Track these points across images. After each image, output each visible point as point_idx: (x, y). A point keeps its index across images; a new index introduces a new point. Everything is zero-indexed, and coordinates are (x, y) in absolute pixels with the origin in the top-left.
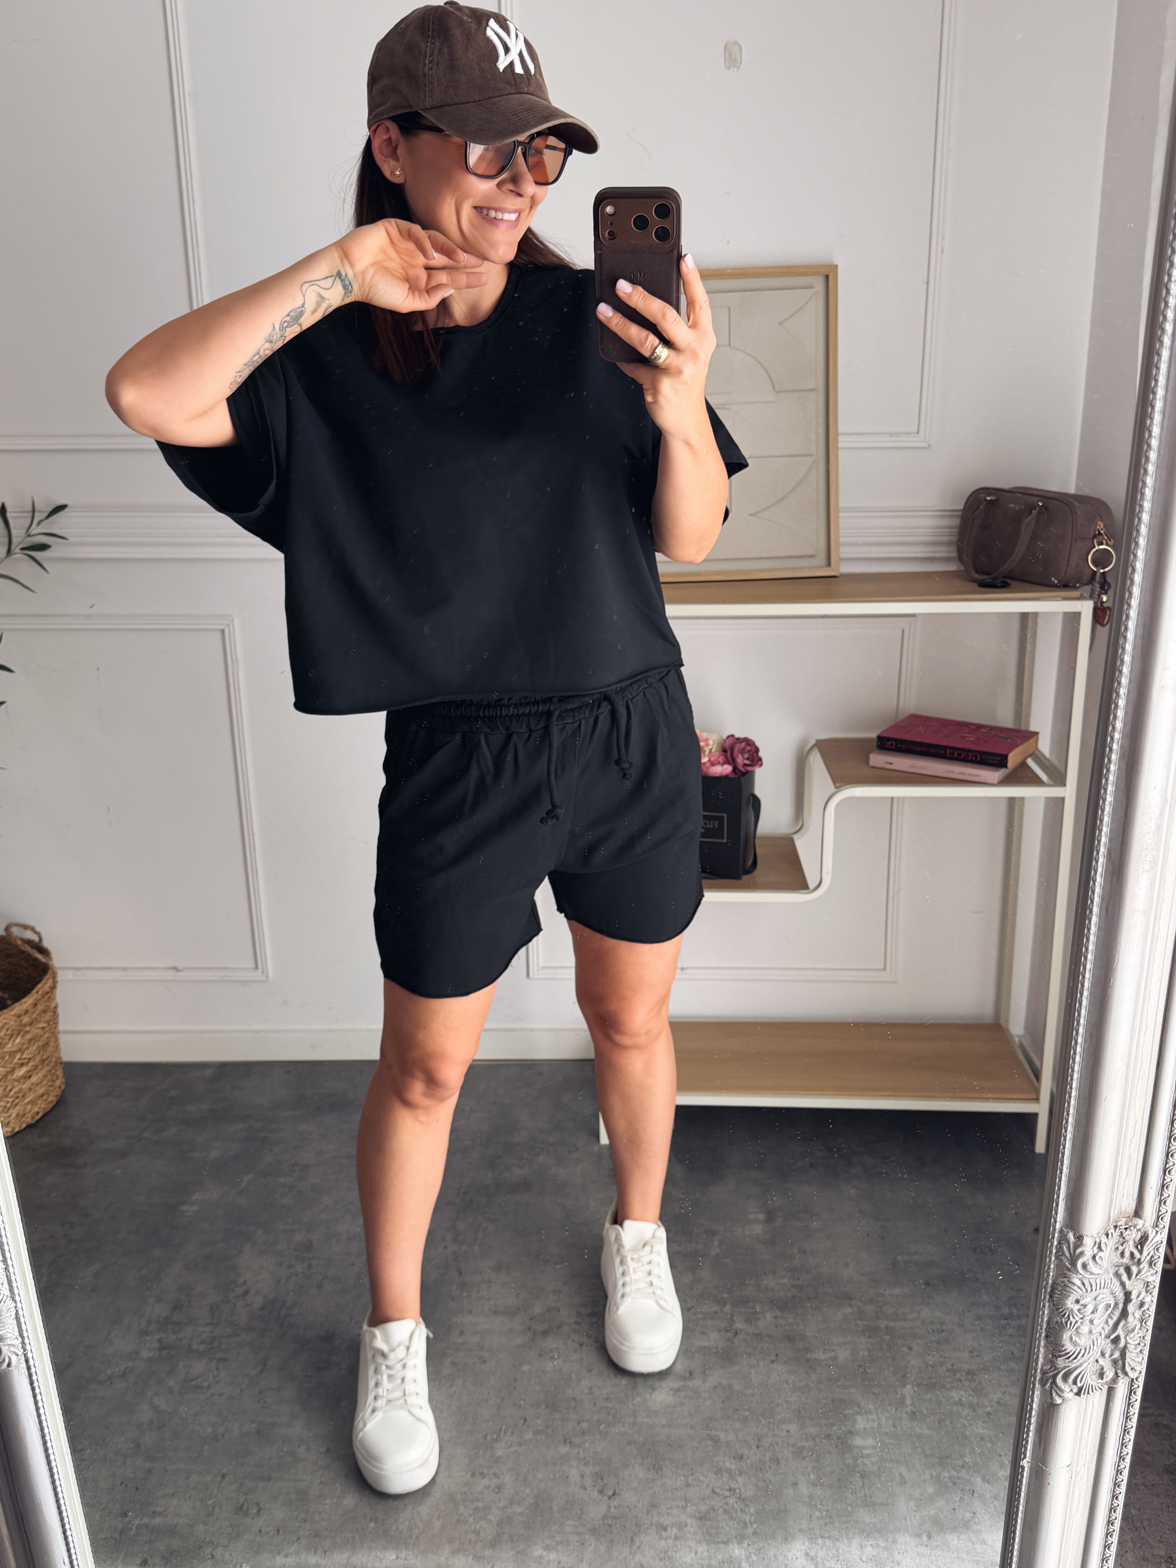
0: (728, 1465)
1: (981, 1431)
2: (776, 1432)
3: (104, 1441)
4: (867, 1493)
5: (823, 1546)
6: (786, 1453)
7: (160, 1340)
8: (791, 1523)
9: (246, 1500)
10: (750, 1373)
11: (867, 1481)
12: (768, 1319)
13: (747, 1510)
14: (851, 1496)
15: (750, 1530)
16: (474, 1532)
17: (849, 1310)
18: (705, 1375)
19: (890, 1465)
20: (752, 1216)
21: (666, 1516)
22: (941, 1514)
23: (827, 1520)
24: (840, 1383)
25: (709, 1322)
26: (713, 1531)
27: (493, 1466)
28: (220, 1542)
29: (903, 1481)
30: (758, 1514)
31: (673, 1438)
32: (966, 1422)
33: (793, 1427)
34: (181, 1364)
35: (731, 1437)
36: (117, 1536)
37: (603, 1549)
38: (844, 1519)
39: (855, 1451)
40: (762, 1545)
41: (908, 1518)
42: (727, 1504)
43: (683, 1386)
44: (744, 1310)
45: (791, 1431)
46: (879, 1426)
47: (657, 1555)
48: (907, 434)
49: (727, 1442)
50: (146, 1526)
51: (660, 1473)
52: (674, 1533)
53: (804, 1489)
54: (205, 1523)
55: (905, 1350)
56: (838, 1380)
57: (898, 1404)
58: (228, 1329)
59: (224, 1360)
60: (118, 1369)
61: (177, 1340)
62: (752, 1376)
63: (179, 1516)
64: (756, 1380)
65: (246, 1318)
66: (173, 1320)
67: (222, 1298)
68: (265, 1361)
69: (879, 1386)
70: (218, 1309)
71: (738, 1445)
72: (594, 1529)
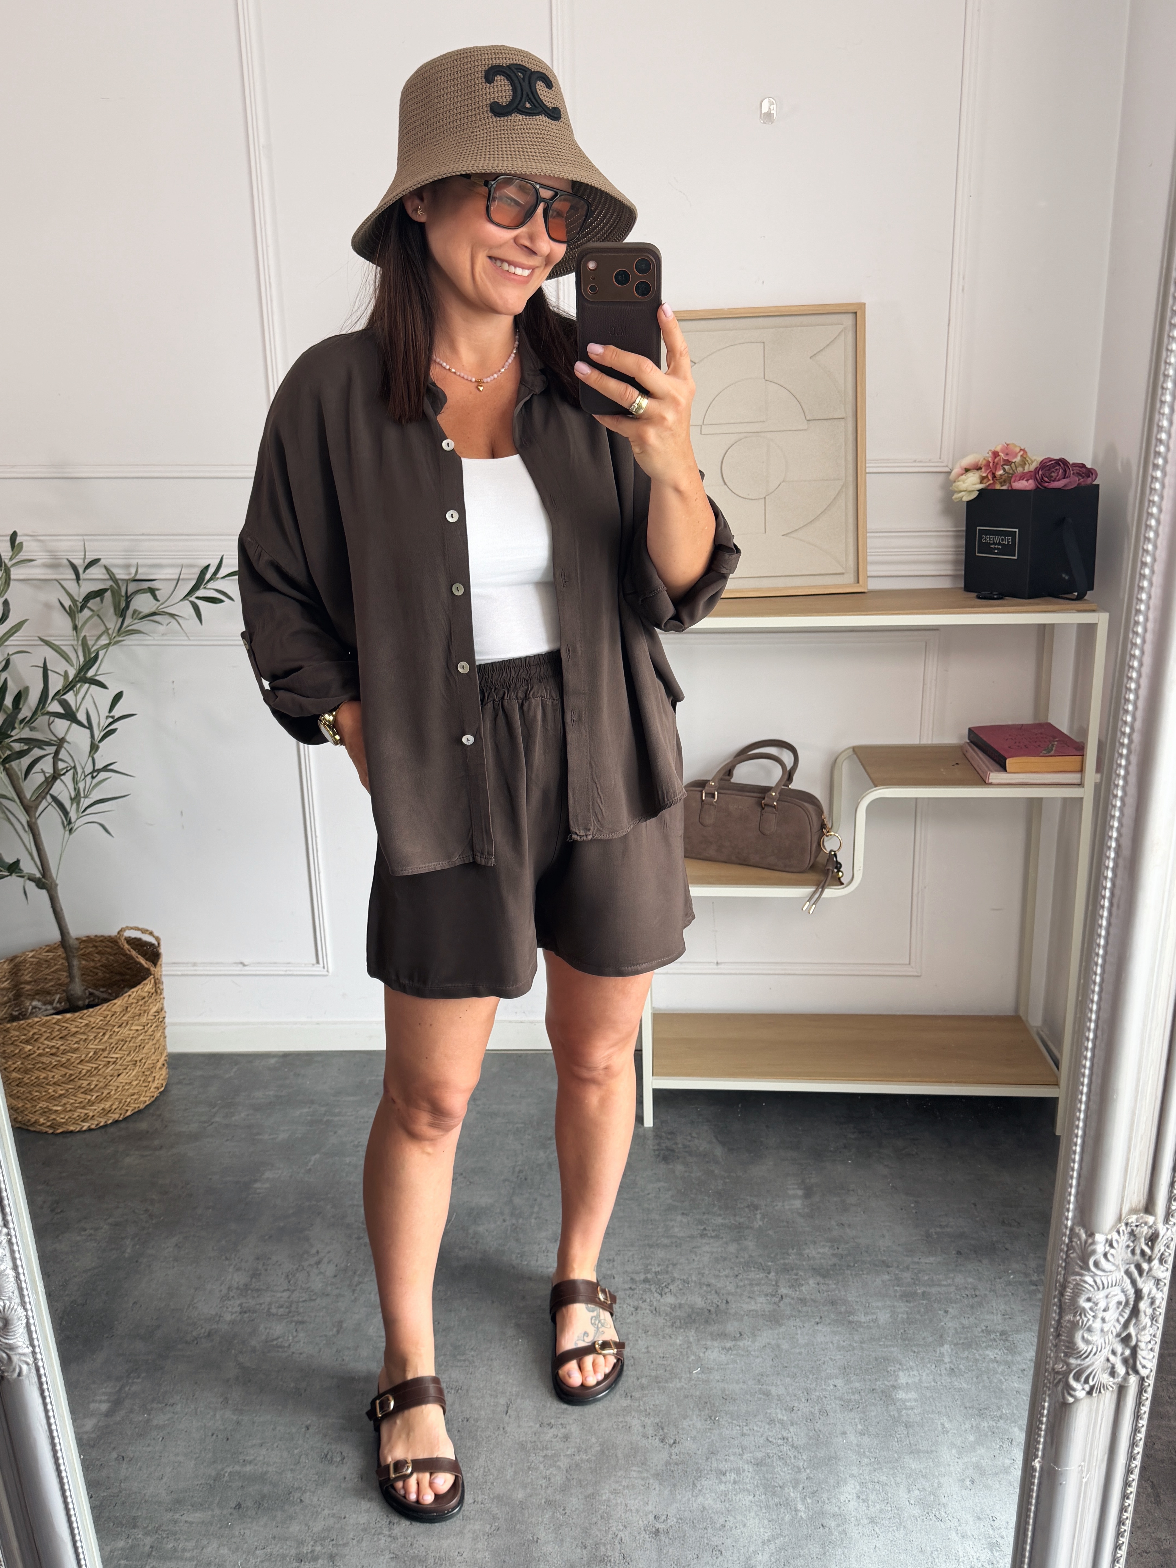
0: (780, 1416)
1: (1016, 1385)
2: (824, 1387)
3: (194, 1395)
4: (912, 1442)
5: (874, 1489)
6: (834, 1406)
7: (240, 1305)
8: (842, 1468)
9: (330, 1449)
10: (797, 1334)
11: (911, 1431)
12: (811, 1285)
13: (800, 1457)
14: (896, 1444)
15: (803, 1476)
16: (545, 1478)
17: (887, 1277)
18: (754, 1335)
19: (932, 1416)
20: (791, 1192)
21: (724, 1463)
22: (982, 1461)
23: (876, 1466)
24: (881, 1343)
25: (756, 1288)
26: (769, 1476)
27: (559, 1418)
28: (308, 1488)
29: (945, 1432)
30: (810, 1460)
31: (727, 1392)
32: (1002, 1378)
33: (840, 1382)
34: (261, 1327)
35: (781, 1391)
36: (212, 1482)
37: (666, 1492)
38: (891, 1465)
39: (899, 1404)
40: (815, 1489)
41: (952, 1464)
42: (781, 1452)
43: (734, 1346)
44: (787, 1277)
45: (838, 1385)
46: (920, 1381)
47: (718, 1497)
48: (930, 460)
49: (778, 1396)
50: (239, 1473)
51: (717, 1423)
52: (732, 1478)
53: (852, 1438)
54: (293, 1471)
55: (941, 1312)
56: (879, 1339)
57: (938, 1361)
58: (304, 1295)
59: (302, 1322)
60: (203, 1330)
61: (257, 1304)
62: (799, 1336)
63: (268, 1465)
64: (802, 1341)
65: (320, 1285)
66: (252, 1287)
67: (297, 1266)
68: (340, 1322)
69: (918, 1345)
70: (294, 1276)
71: (788, 1398)
72: (658, 1475)
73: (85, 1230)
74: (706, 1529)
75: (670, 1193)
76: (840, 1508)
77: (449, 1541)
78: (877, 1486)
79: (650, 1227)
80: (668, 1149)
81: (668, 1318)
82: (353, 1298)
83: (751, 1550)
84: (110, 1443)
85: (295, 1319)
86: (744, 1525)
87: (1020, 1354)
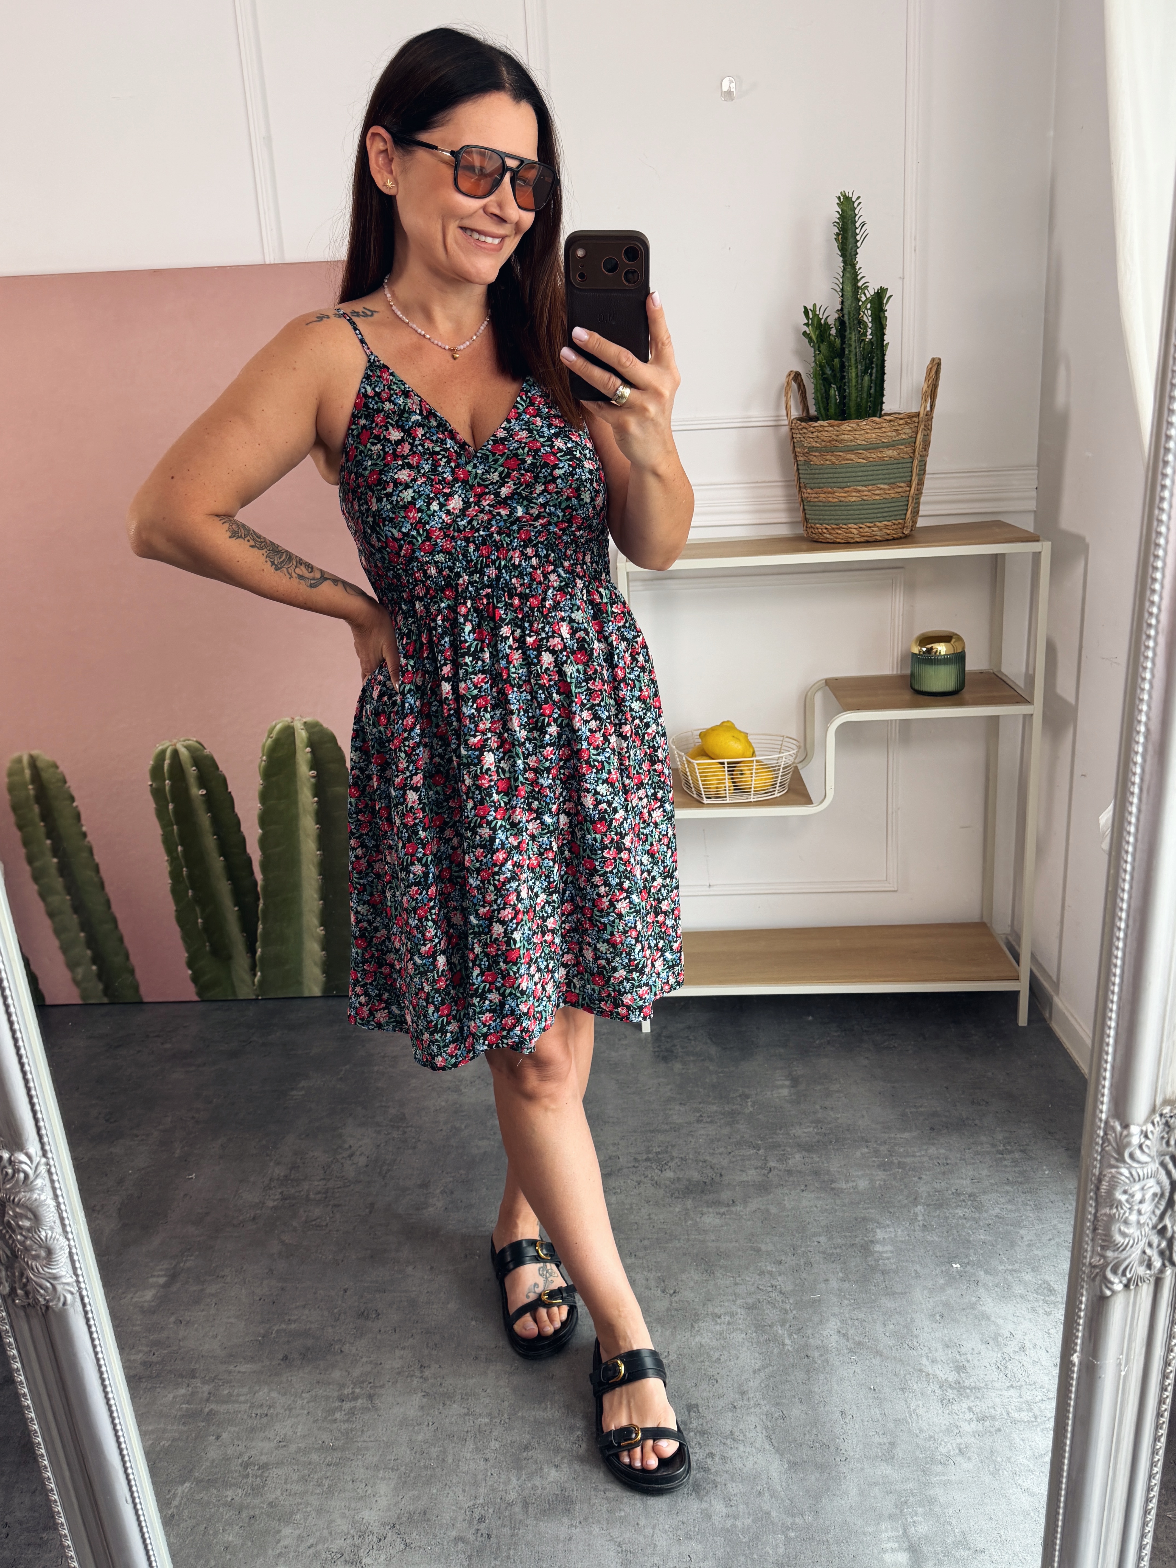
0: (769, 1268)
1: (982, 1237)
2: (809, 1243)
3: (242, 1268)
4: (888, 1285)
5: (853, 1325)
6: (818, 1258)
7: (281, 1193)
8: (825, 1309)
9: (366, 1308)
10: (784, 1200)
11: (887, 1277)
12: (797, 1159)
13: (787, 1301)
14: (874, 1288)
15: (790, 1316)
17: (866, 1150)
18: (745, 1202)
19: (907, 1264)
20: (779, 1083)
21: (719, 1308)
22: (951, 1299)
23: (855, 1307)
24: (861, 1206)
25: (747, 1162)
26: (759, 1318)
28: (347, 1340)
29: (918, 1276)
30: (796, 1303)
31: (721, 1250)
32: (970, 1231)
33: (823, 1239)
34: (301, 1211)
35: (770, 1247)
36: (261, 1338)
37: (668, 1333)
38: (869, 1305)
39: (876, 1255)
40: (801, 1326)
41: (924, 1303)
42: (770, 1297)
43: (727, 1211)
44: (776, 1152)
45: (822, 1241)
46: (896, 1236)
47: (714, 1336)
49: (768, 1252)
50: (285, 1330)
51: (712, 1276)
52: (727, 1320)
53: (834, 1284)
54: (333, 1327)
55: (916, 1179)
56: (859, 1203)
57: (912, 1219)
58: (339, 1183)
59: (338, 1205)
60: (249, 1215)
61: (296, 1192)
62: (786, 1202)
63: (311, 1322)
64: (788, 1204)
65: (353, 1173)
66: (292, 1177)
67: (332, 1159)
69: (894, 1207)
70: (330, 1167)
71: (777, 1254)
72: (660, 1319)
74: (703, 1362)
75: (669, 1087)
76: (822, 1341)
77: (474, 1380)
78: (856, 1322)
79: (652, 1115)
80: (667, 1050)
81: (667, 1190)
82: (383, 1183)
83: (743, 1378)
84: (169, 1309)
85: (332, 1203)
86: (737, 1358)
87: (986, 1212)
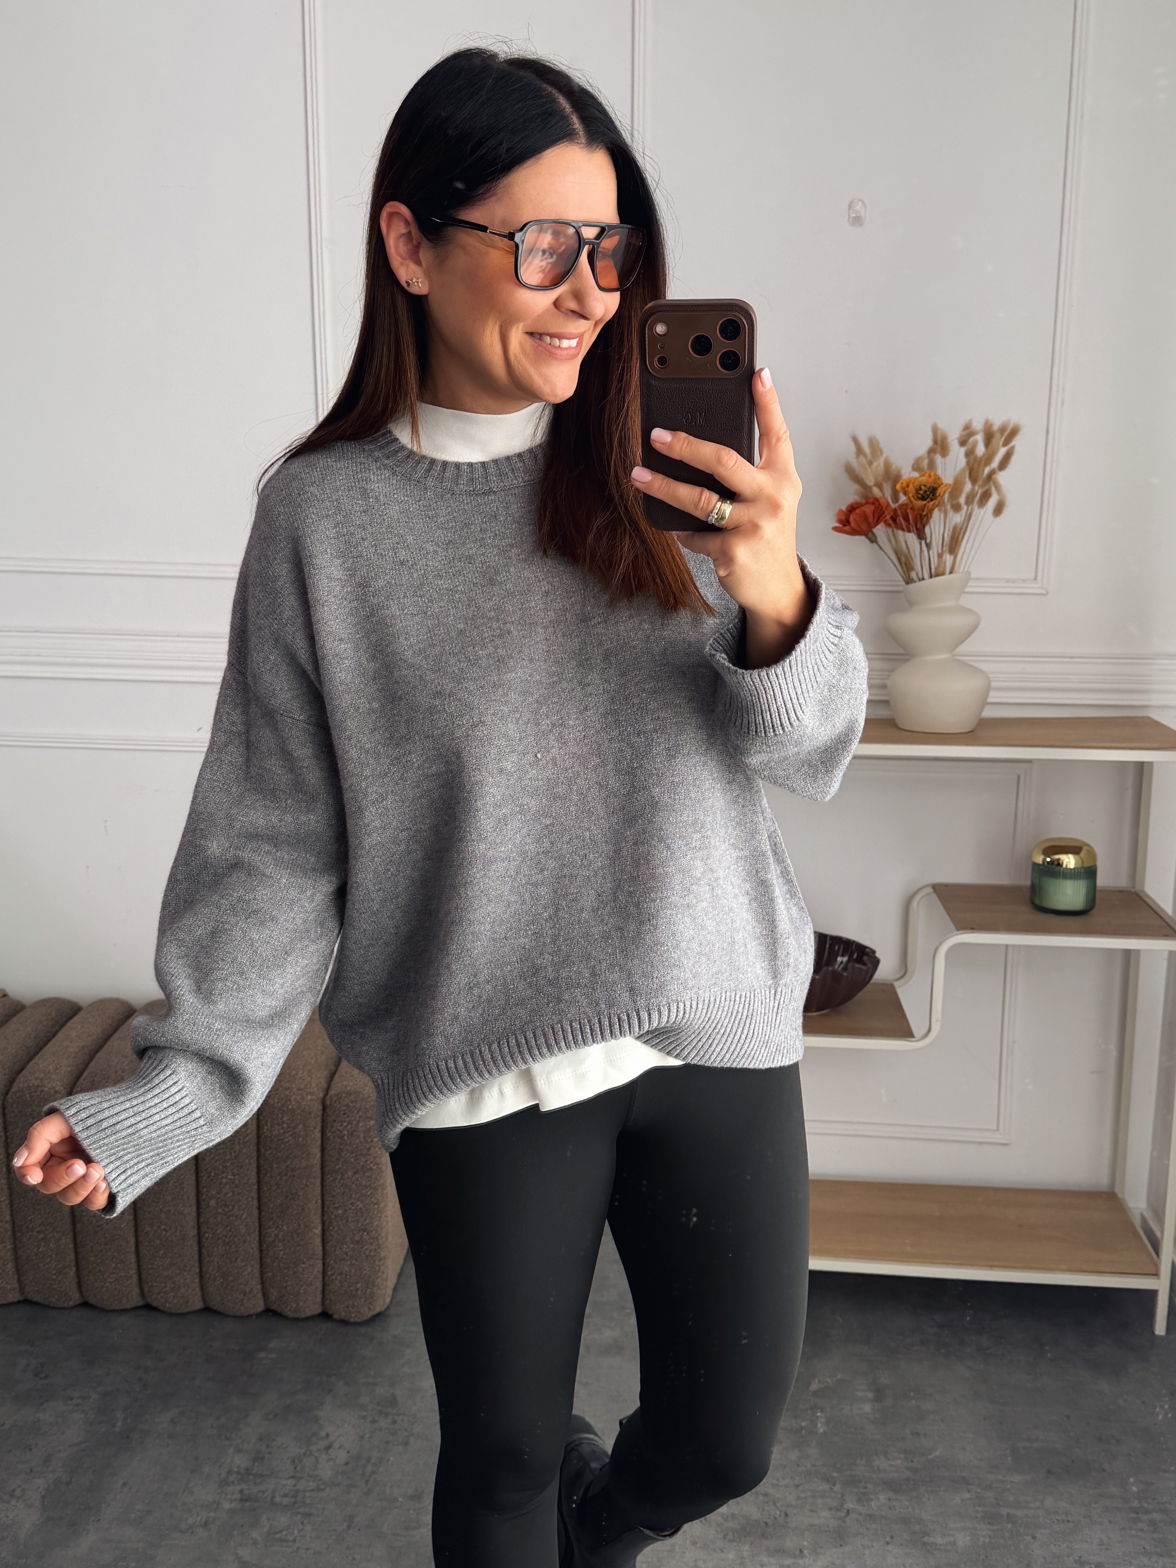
10: (865, 1554)
12: (881, 1500)
18: (816, 1553)
34: (264, 1517)
48: (1024, 581)
58: (311, 1484)
59: (309, 1515)
60: (199, 1518)
61: (259, 1492)
62: (867, 1557)
64: (870, 1562)
65: (330, 1473)
66: (254, 1471)
67: (304, 1450)
68: (351, 1518)
70: (301, 1461)
73: (72, 1399)
81: (719, 1529)
82: (366, 1490)
85: (302, 1510)
